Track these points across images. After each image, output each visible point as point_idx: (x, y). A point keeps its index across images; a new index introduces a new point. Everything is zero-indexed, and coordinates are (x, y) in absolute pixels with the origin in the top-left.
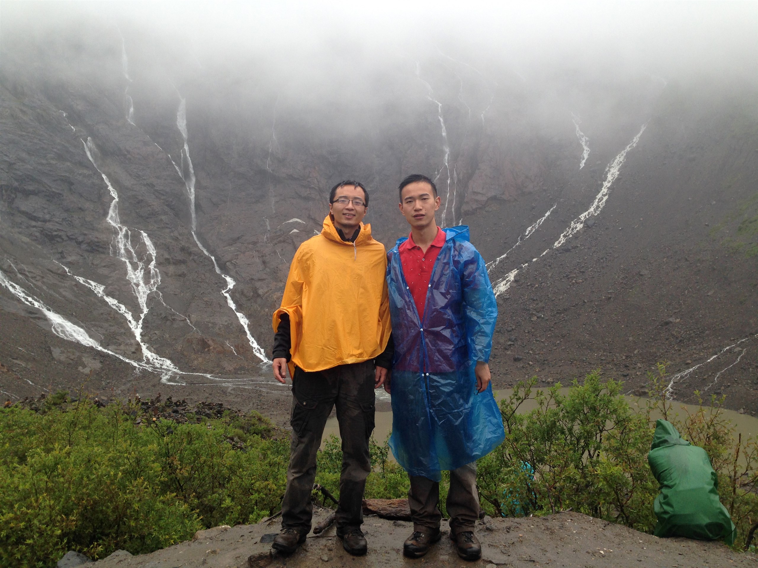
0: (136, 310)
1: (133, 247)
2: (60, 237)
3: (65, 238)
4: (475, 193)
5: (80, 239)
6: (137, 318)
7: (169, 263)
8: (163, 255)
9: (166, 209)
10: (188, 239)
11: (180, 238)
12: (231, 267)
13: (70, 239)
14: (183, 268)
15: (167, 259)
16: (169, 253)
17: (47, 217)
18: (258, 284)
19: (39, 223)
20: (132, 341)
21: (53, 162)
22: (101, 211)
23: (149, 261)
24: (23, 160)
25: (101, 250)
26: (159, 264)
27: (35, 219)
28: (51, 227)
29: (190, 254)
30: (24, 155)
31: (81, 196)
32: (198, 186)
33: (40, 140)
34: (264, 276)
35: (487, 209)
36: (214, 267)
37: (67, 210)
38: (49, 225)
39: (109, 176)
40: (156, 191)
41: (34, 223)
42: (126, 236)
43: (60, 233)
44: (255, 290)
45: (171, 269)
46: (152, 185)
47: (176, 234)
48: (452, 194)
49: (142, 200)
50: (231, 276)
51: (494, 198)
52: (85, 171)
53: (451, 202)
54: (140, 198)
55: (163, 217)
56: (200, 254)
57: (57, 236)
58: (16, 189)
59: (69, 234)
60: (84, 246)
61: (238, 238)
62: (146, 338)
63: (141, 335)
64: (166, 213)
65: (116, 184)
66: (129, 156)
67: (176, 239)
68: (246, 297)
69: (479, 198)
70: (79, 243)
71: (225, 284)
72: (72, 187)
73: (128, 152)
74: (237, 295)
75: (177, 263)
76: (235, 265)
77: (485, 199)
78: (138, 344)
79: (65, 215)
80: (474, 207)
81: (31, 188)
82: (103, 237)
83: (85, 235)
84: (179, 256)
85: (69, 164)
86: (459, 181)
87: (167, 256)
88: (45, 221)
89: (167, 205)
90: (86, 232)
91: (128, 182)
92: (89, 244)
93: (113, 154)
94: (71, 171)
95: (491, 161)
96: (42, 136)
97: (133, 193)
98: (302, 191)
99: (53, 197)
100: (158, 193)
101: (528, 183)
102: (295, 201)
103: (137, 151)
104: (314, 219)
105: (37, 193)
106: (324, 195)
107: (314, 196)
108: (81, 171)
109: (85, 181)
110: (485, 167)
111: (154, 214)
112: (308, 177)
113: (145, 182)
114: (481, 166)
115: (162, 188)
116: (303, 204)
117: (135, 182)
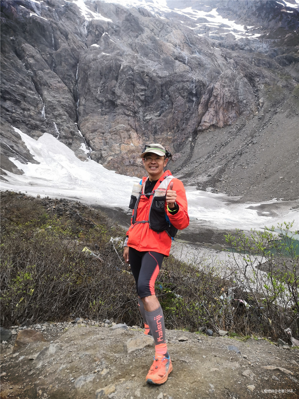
2: (19, 121)
3: (21, 122)
4: (205, 122)
5: (28, 123)
8: (62, 134)
9: (66, 113)
10: (74, 128)
12: (92, 143)
13: (23, 122)
14: (71, 141)
16: (65, 133)
17: (14, 111)
18: (103, 152)
19: (10, 113)
21: (18, 86)
22: (38, 111)
25: (36, 128)
26: (61, 138)
27: (8, 111)
28: (15, 116)
29: (75, 135)
30: (5, 81)
31: (29, 103)
32: (80, 104)
33: (12, 75)
34: (106, 149)
35: (209, 130)
36: (84, 142)
37: (23, 109)
38: (14, 114)
40: (62, 104)
41: (8, 113)
43: (19, 119)
44: (102, 154)
45: (66, 140)
46: (60, 102)
50: (91, 147)
51: (213, 125)
52: (32, 92)
54: (55, 107)
55: (64, 117)
56: (79, 136)
57: (17, 120)
59: (23, 120)
61: (96, 130)
64: (65, 115)
66: (51, 87)
67: (69, 127)
69: (206, 124)
72: (25, 99)
73: (51, 85)
75: (68, 138)
77: (209, 125)
79: (22, 111)
80: (204, 128)
81: (7, 97)
83: (30, 121)
84: (69, 135)
85: (24, 88)
87: (64, 135)
89: (66, 111)
92: (31, 125)
93: (44, 85)
94: (25, 91)
95: (214, 108)
96: (13, 73)
97: (52, 104)
98: (126, 112)
99: (17, 102)
100: (63, 106)
101: (230, 119)
102: (123, 116)
103: (54, 85)
104: (131, 125)
105: (10, 100)
106: (136, 114)
107: (132, 115)
108: (30, 91)
109: (31, 96)
110: (211, 110)
111: (60, 115)
112: (130, 105)
113: (57, 100)
114: (210, 109)
115: (64, 103)
116: (127, 118)
117: (53, 99)
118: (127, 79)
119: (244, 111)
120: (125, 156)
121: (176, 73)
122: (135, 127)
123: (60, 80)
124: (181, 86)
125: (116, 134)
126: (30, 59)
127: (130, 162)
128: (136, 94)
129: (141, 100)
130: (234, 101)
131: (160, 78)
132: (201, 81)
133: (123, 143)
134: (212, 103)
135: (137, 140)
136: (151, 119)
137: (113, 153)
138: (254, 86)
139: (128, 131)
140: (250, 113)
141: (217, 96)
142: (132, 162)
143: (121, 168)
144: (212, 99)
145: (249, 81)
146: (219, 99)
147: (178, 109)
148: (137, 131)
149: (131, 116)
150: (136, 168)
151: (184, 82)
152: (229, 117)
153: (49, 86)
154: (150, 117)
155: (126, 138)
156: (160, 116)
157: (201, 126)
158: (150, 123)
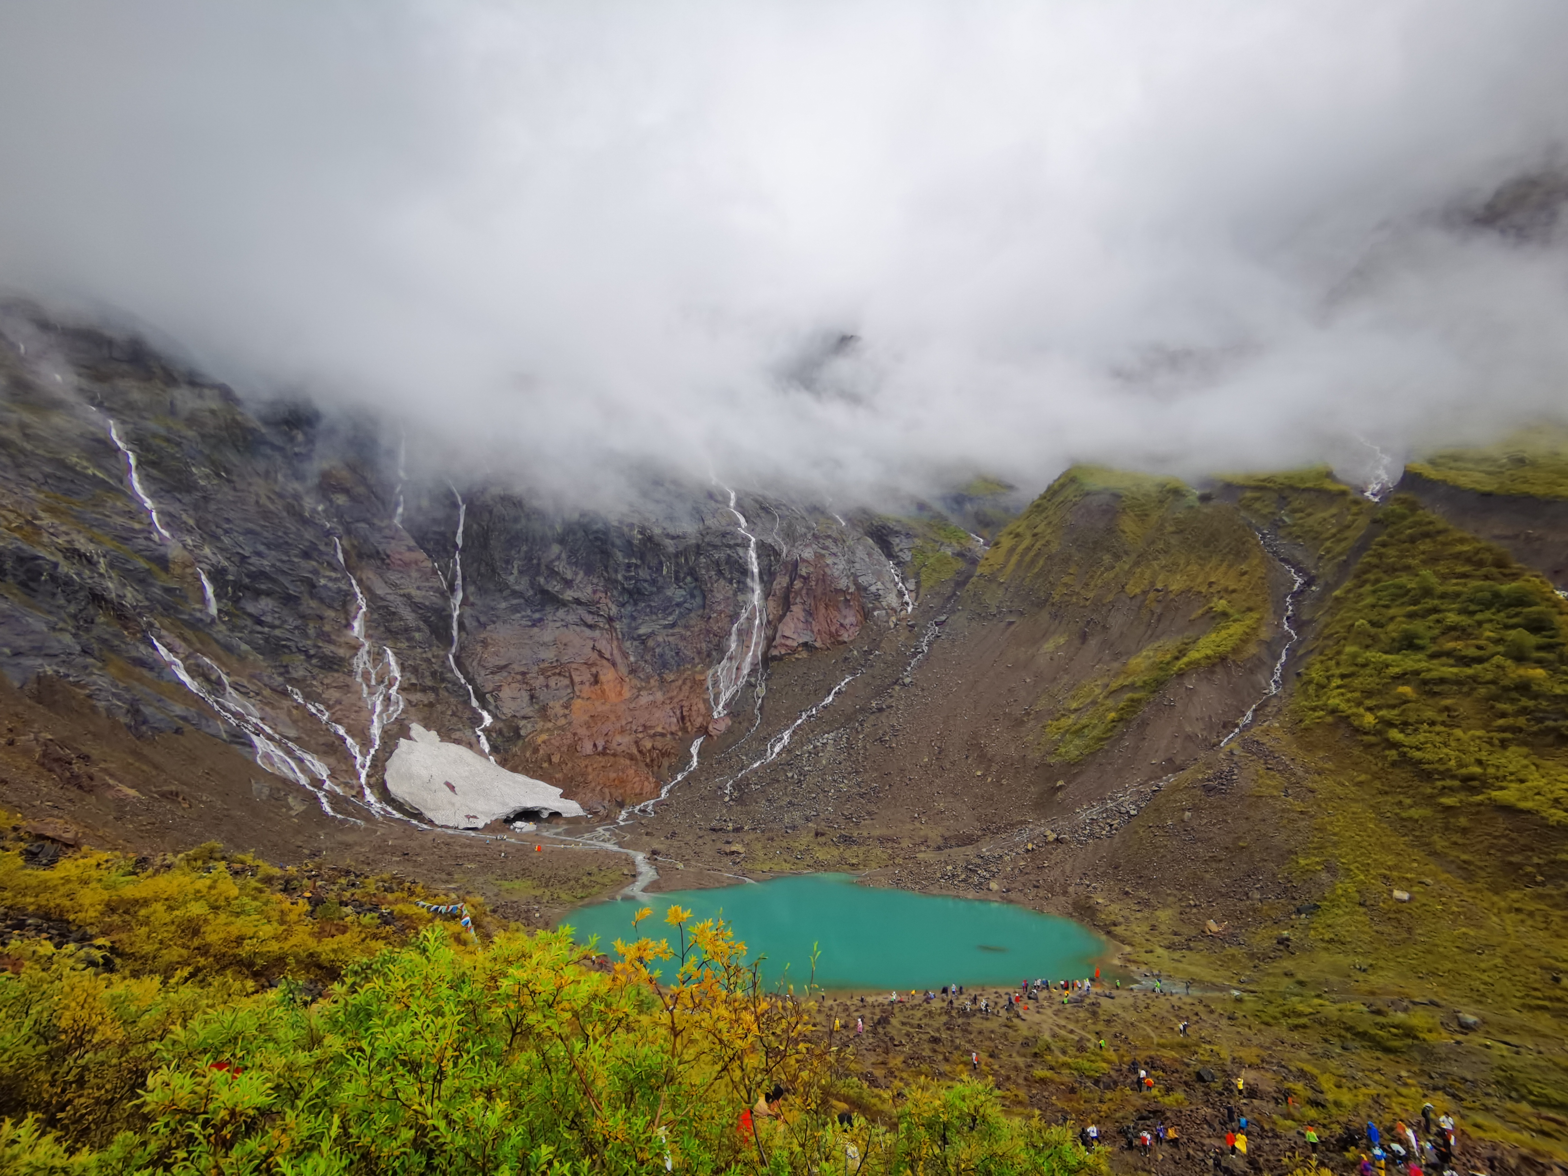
0: (365, 742)
1: (375, 667)
2: (288, 647)
3: (294, 650)
4: (784, 636)
5: (312, 652)
6: (364, 755)
7: (416, 690)
8: (409, 679)
9: (422, 625)
10: (443, 662)
11: (433, 660)
12: (491, 700)
13: (299, 650)
14: (431, 697)
15: (413, 685)
16: (417, 679)
17: (277, 622)
18: (522, 723)
19: (266, 629)
20: (354, 782)
21: (296, 560)
22: (344, 622)
23: (390, 685)
24: (259, 554)
25: (336, 667)
26: (402, 689)
27: (260, 622)
28: (280, 635)
29: (443, 680)
30: (262, 548)
31: (321, 600)
32: (464, 602)
33: (285, 533)
34: (531, 714)
35: (797, 656)
36: (470, 698)
37: (303, 617)
38: (277, 632)
39: (360, 582)
40: (415, 603)
41: (259, 628)
42: (369, 652)
43: (289, 643)
44: (517, 730)
45: (417, 697)
46: (408, 597)
47: (429, 655)
48: (759, 636)
49: (394, 613)
50: (489, 711)
51: (805, 644)
52: (333, 575)
53: (757, 644)
54: (393, 610)
55: (417, 635)
56: (455, 682)
57: (284, 646)
58: (247, 588)
59: (300, 645)
60: (314, 661)
61: (506, 666)
62: (373, 780)
63: (368, 776)
64: (419, 630)
65: (368, 591)
66: (387, 561)
67: (428, 660)
68: (503, 736)
69: (789, 642)
70: (309, 657)
71: (481, 719)
72: (314, 591)
73: (388, 556)
74: (494, 735)
75: (424, 690)
76: (496, 699)
77: (795, 644)
78: (361, 787)
79: (298, 622)
80: (783, 652)
81: (263, 587)
82: (342, 652)
83: (320, 647)
84: (429, 682)
85: (314, 563)
86: (769, 622)
87: (414, 681)
88: (273, 627)
89: (425, 621)
90: (320, 644)
91: (381, 590)
92: (321, 658)
93: (370, 557)
94: (315, 572)
95: (804, 603)
96: (289, 528)
97: (385, 603)
98: (589, 619)
99: (289, 600)
100: (415, 606)
101: (842, 632)
102: (578, 629)
103: (398, 556)
104: (600, 651)
105: (268, 594)
106: (614, 624)
107: (601, 625)
108: (328, 573)
109: (330, 584)
110: (797, 610)
111: (407, 630)
112: (598, 602)
113: (402, 592)
114: (793, 608)
115: (421, 600)
116: (588, 632)
117: (390, 591)
118: (590, 541)
119: (874, 609)
120: (582, 732)
121: (709, 528)
122: (612, 654)
123: (412, 543)
124: (723, 556)
125: (559, 674)
126: (339, 496)
127: (595, 745)
128: (614, 576)
129: (624, 588)
130: (848, 587)
131: (673, 538)
132: (770, 545)
133: (579, 697)
134: (798, 593)
135: (615, 687)
136: (653, 633)
137: (550, 725)
138: (890, 556)
139: (589, 665)
140: (887, 613)
141: (808, 578)
142: (600, 748)
143: (570, 765)
144: (798, 584)
145: (876, 542)
146: (813, 583)
147: (719, 608)
148: (614, 664)
149: (601, 629)
150: (612, 759)
151: (729, 546)
152: (842, 625)
153: (383, 560)
154: (650, 630)
155: (587, 684)
156: (673, 625)
157: (775, 647)
158: (651, 643)
